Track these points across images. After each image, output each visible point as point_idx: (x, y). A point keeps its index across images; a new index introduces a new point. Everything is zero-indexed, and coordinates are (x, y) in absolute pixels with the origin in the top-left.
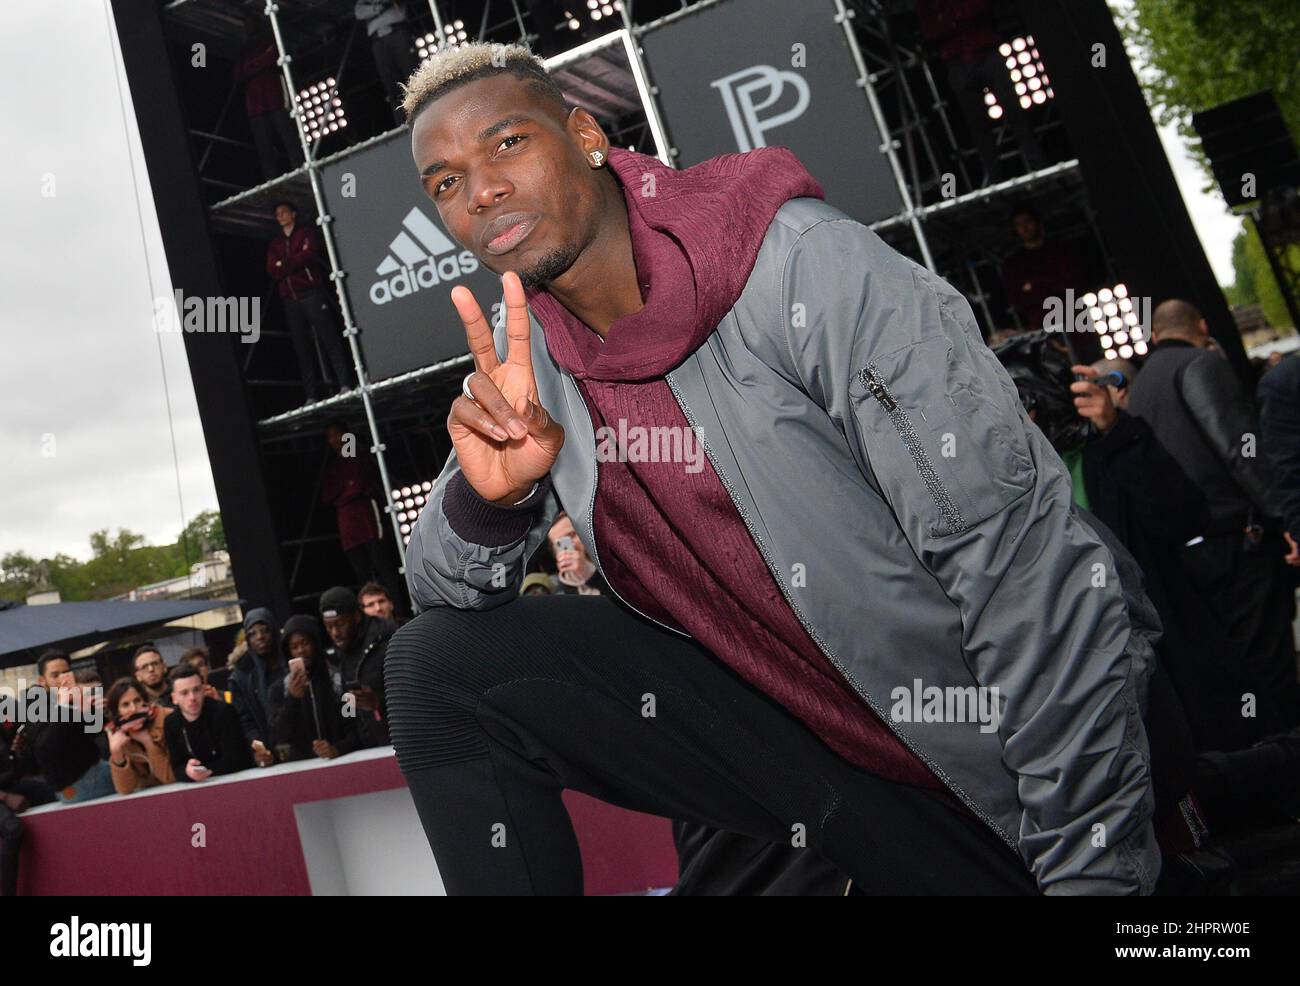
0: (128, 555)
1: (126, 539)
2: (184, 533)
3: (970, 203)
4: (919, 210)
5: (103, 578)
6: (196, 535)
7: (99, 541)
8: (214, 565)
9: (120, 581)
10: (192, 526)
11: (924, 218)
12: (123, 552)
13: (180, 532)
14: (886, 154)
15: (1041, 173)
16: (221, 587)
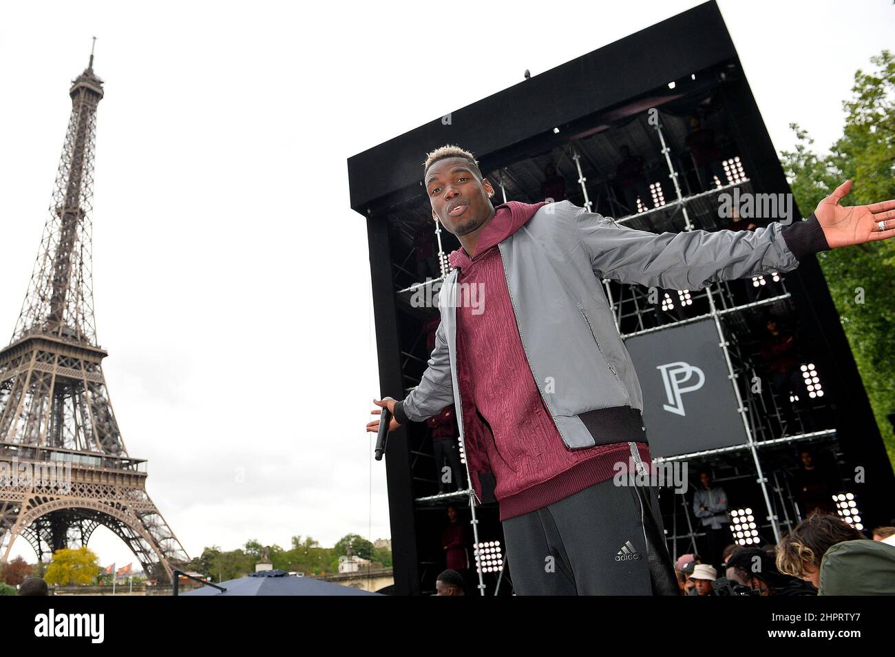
0: (309, 550)
1: (310, 542)
2: (338, 544)
3: (781, 443)
4: (755, 443)
5: (294, 560)
6: (344, 546)
7: (296, 541)
8: (352, 563)
9: (303, 563)
10: (343, 540)
11: (758, 447)
12: (307, 549)
13: (336, 542)
14: (741, 413)
15: (817, 434)
16: (354, 575)
